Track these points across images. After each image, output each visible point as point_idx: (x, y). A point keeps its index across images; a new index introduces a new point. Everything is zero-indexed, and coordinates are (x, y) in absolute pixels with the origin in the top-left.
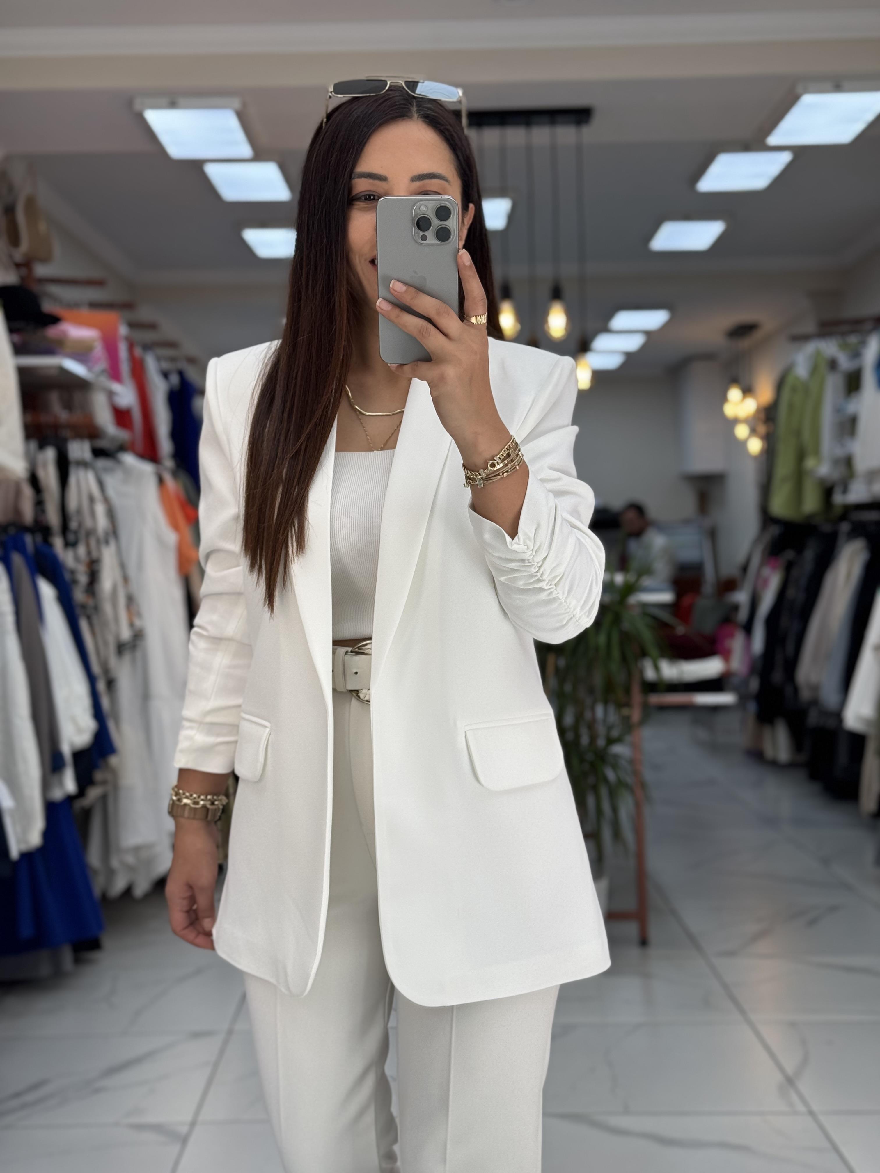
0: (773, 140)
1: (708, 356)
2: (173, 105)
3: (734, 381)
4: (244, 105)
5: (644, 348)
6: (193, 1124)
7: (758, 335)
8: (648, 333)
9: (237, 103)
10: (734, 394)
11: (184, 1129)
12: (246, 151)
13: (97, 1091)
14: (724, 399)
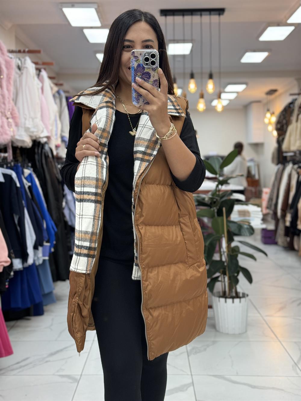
0: (290, 21)
1: (259, 102)
2: (73, 6)
3: (268, 110)
4: (98, 6)
5: (236, 98)
6: (81, 375)
7: (277, 94)
8: (237, 93)
9: (96, 6)
10: (268, 115)
11: (78, 377)
12: (99, 24)
13: (47, 362)
14: (264, 116)
